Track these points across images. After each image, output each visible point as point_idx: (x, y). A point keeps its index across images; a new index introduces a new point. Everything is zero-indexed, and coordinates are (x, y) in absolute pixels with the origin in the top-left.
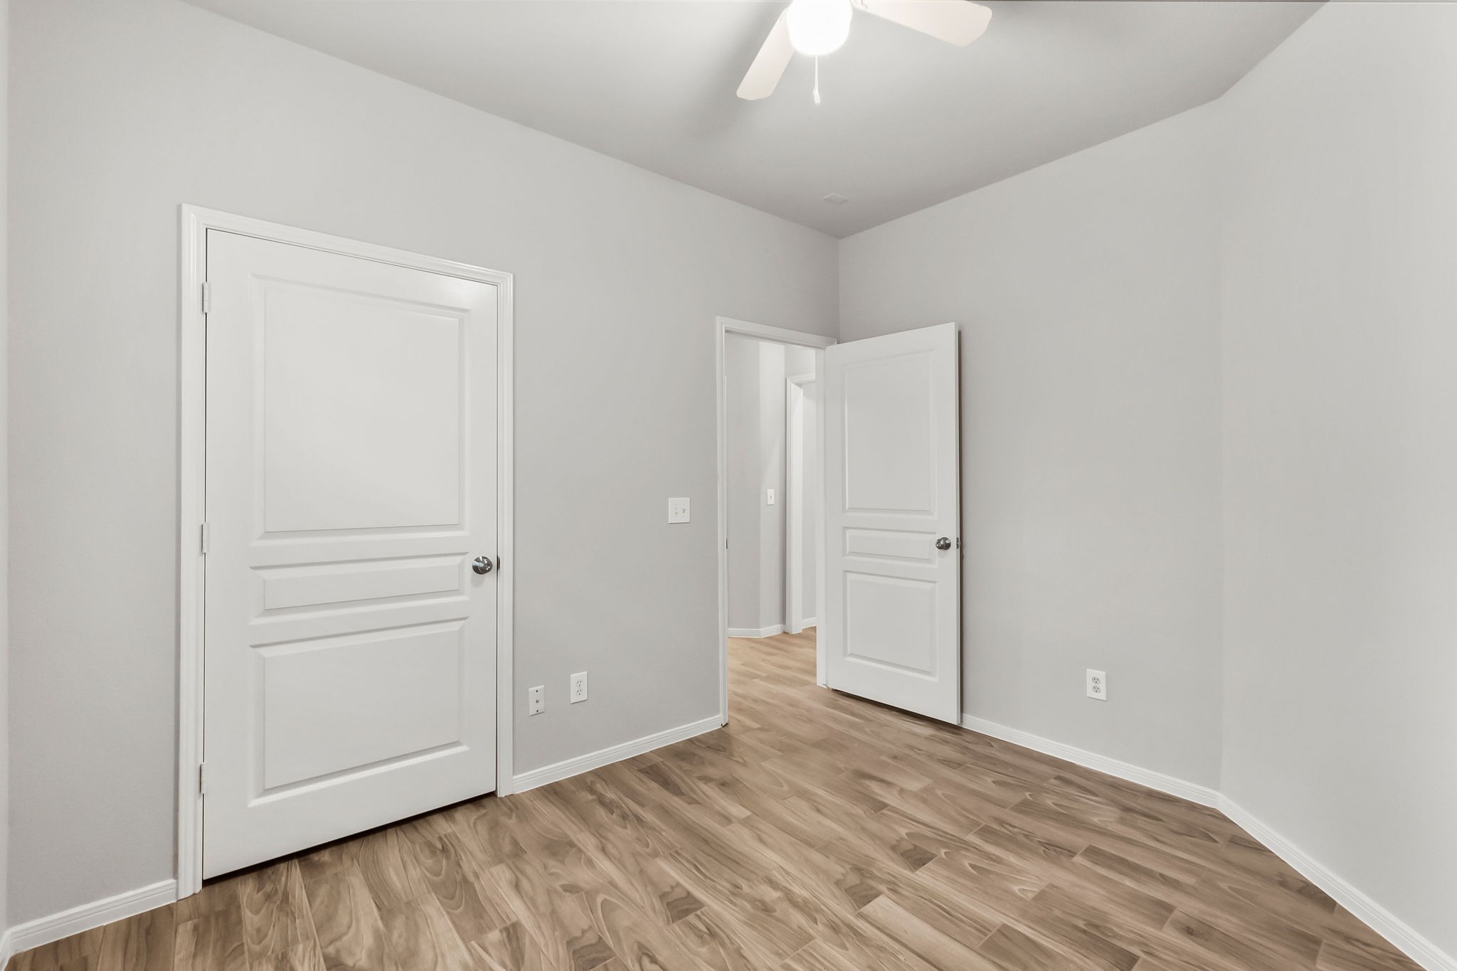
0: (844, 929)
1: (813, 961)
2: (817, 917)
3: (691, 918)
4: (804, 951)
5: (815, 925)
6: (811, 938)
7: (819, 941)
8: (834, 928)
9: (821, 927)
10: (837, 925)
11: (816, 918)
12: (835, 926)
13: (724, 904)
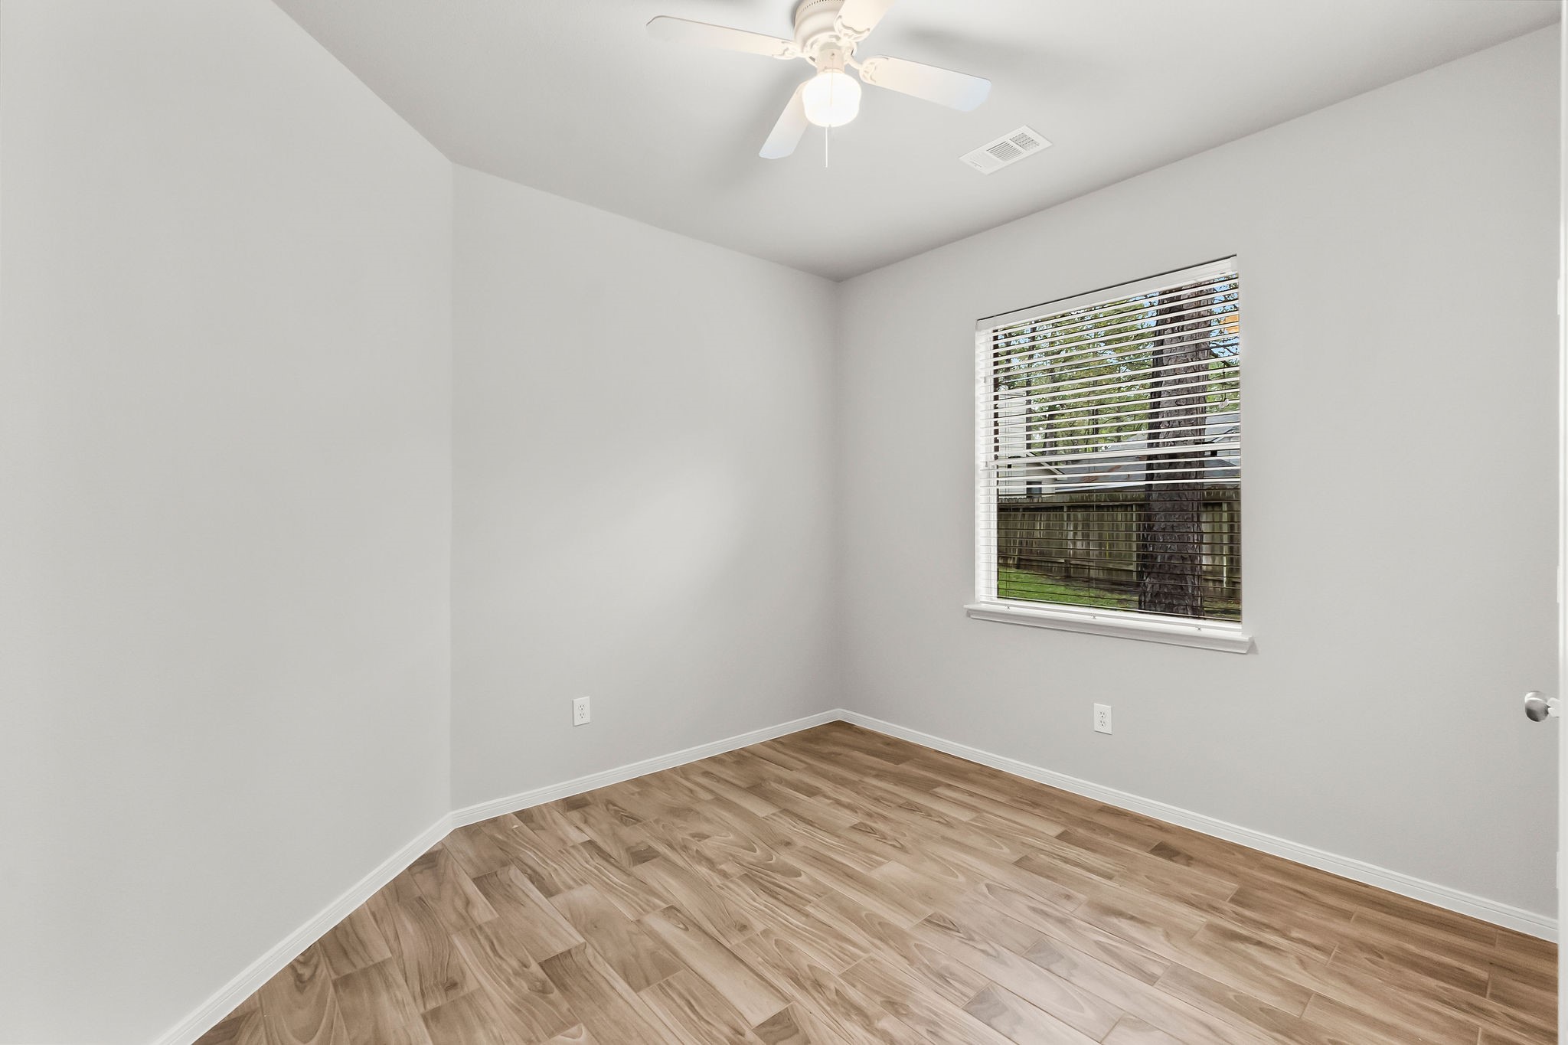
0: (808, 984)
1: (842, 955)
2: (836, 998)
3: (972, 994)
4: (849, 964)
5: (838, 988)
6: (843, 976)
7: (835, 972)
8: (818, 985)
9: (832, 986)
10: (814, 988)
11: (837, 995)
12: (818, 987)
13: (944, 1011)
